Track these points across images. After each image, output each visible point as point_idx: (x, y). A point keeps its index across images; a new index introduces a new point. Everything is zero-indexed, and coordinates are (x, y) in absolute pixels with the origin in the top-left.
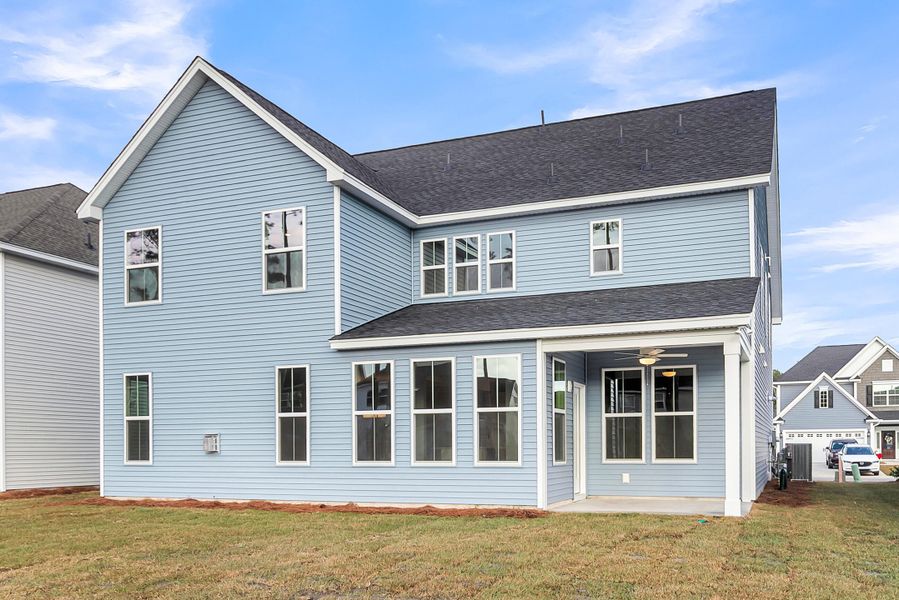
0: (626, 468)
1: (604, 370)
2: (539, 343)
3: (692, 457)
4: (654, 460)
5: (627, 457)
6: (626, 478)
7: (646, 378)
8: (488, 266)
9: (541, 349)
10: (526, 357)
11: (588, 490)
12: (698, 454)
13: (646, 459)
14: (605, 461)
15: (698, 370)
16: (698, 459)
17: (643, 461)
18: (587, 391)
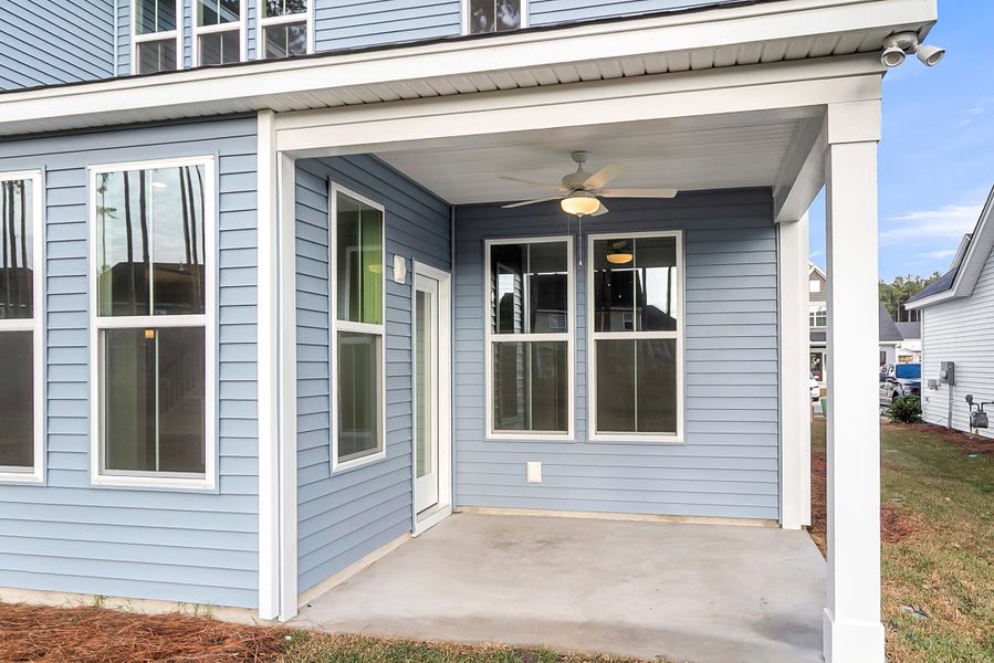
0: (534, 451)
1: (489, 243)
2: (264, 123)
3: (672, 428)
4: (594, 435)
5: (538, 427)
6: (535, 471)
7: (577, 260)
8: (259, 30)
9: (273, 141)
10: (229, 165)
11: (454, 495)
12: (686, 421)
13: (577, 431)
14: (491, 434)
15: (686, 243)
16: (686, 433)
17: (571, 435)
18: (455, 287)
